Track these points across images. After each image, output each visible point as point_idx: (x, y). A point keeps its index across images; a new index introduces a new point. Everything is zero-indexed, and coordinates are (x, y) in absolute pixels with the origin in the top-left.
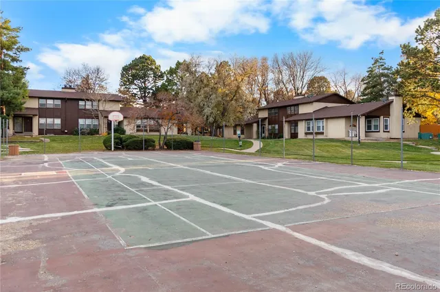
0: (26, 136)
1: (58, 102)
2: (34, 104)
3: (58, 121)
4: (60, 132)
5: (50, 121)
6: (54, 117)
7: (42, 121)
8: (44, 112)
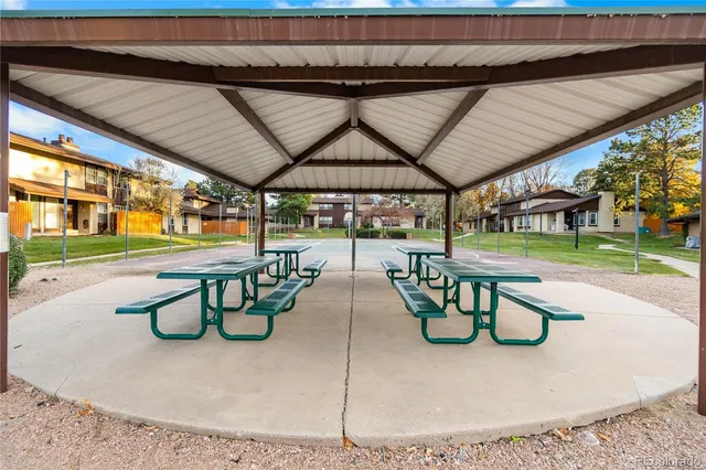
0: (310, 229)
1: (331, 206)
2: (316, 207)
3: (331, 219)
4: (332, 226)
5: (326, 219)
6: (328, 216)
7: (321, 219)
8: (323, 213)
